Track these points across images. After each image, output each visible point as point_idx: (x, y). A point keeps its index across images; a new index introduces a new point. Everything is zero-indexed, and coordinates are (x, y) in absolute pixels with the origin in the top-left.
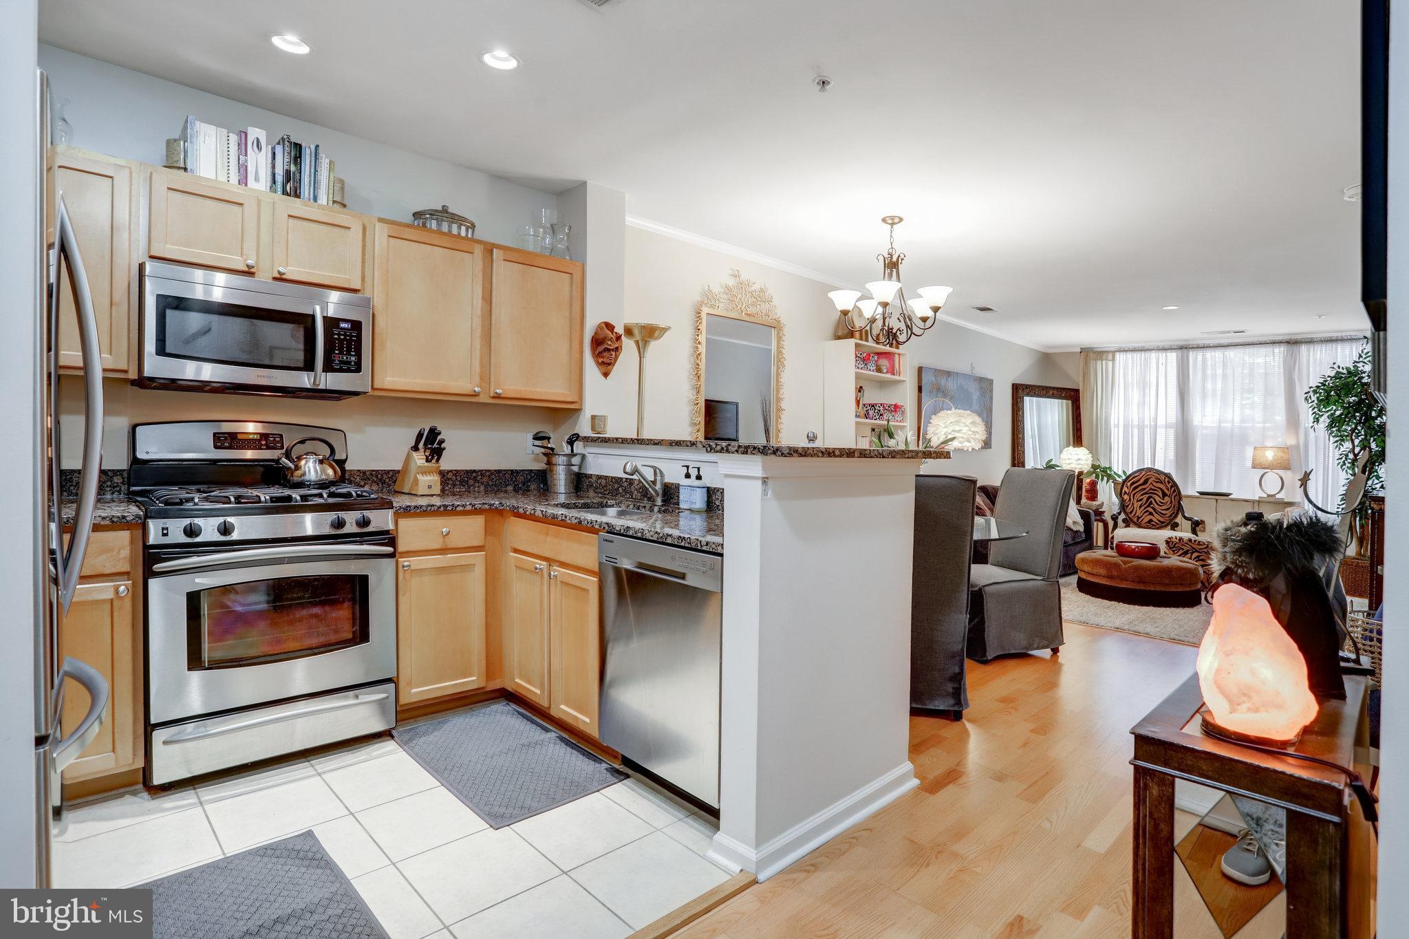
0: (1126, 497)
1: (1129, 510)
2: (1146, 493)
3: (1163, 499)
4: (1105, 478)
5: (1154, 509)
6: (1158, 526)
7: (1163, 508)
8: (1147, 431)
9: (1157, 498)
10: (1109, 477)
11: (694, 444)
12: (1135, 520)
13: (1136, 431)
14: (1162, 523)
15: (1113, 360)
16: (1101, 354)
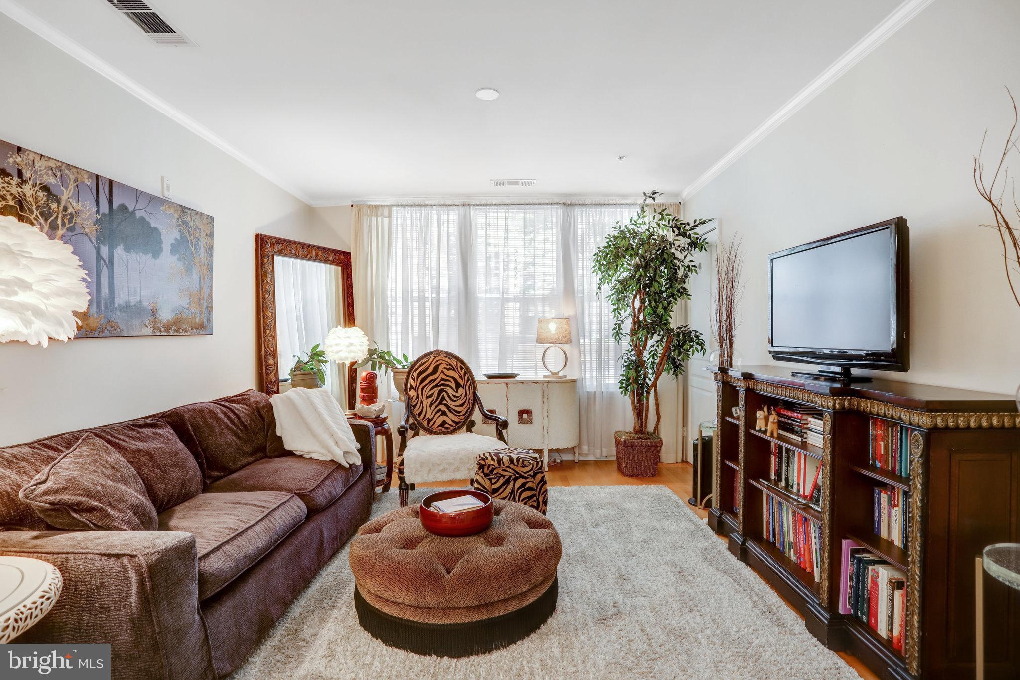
0: (412, 393)
1: (416, 411)
2: (436, 386)
3: (457, 392)
4: (383, 367)
5: (447, 406)
6: (452, 428)
7: (457, 404)
8: (428, 305)
9: (450, 392)
10: (388, 364)
12: (425, 423)
13: (416, 305)
14: (457, 424)
15: (390, 216)
16: (375, 209)
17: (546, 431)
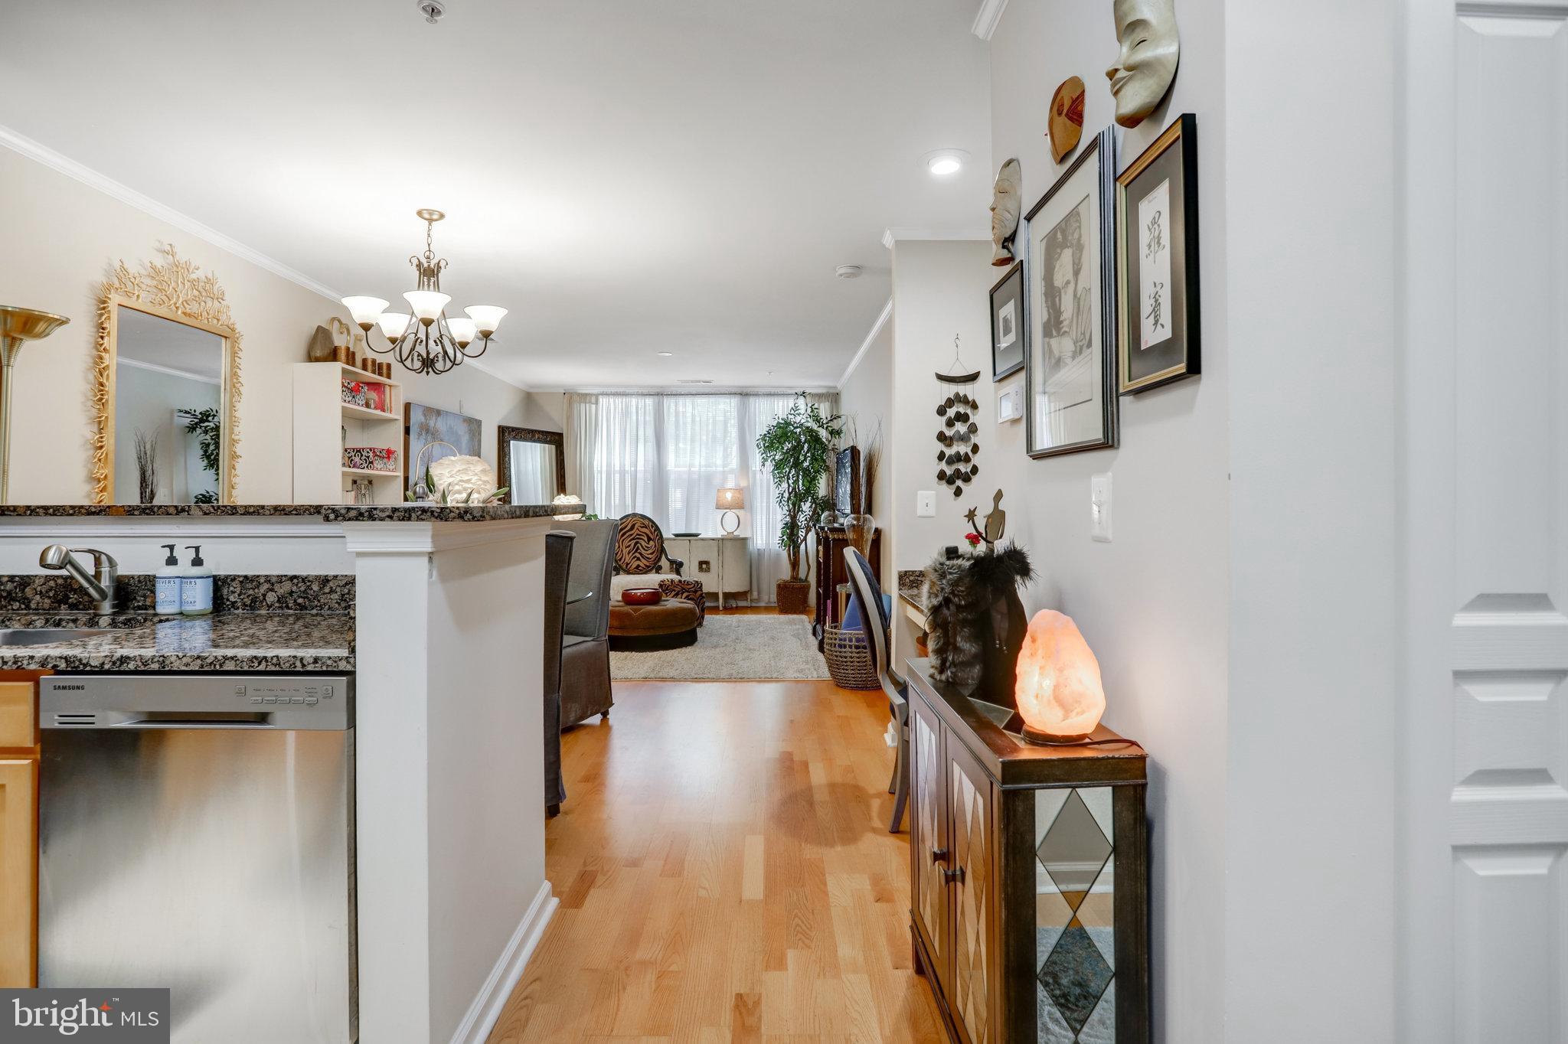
0: (615, 544)
1: (617, 557)
2: (633, 539)
3: (648, 544)
5: (641, 554)
6: (644, 571)
7: (648, 552)
8: (628, 477)
9: (643, 543)
11: (183, 510)
12: (624, 566)
13: (617, 476)
14: (648, 567)
15: (597, 403)
16: (585, 397)
17: (721, 578)
